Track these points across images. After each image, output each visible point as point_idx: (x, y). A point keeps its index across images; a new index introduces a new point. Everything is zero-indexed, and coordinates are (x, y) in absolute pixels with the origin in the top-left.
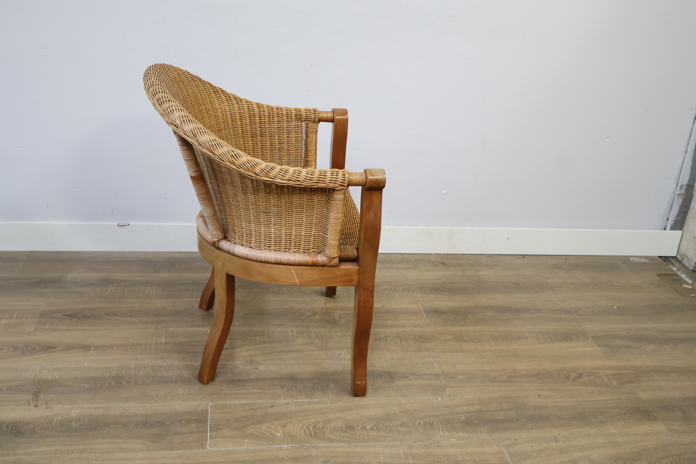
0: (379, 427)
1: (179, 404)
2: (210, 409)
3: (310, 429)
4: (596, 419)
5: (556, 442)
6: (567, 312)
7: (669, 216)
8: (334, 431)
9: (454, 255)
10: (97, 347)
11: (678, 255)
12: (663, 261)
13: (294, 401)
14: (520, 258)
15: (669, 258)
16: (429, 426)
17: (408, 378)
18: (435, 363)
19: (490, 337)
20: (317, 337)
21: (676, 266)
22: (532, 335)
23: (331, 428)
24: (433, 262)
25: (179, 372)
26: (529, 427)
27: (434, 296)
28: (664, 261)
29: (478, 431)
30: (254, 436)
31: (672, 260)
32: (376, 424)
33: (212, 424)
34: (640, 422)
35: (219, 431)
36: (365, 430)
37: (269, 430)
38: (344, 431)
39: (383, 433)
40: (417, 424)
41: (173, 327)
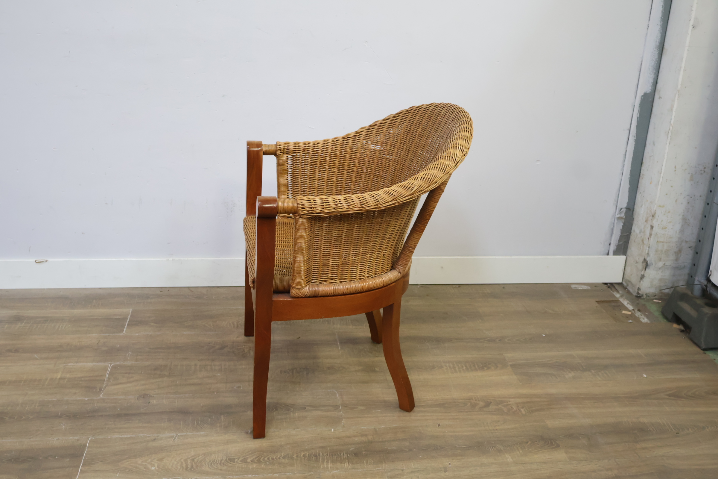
0: (261, 459)
1: (58, 439)
2: (89, 443)
3: (187, 463)
4: (494, 448)
5: (445, 472)
6: (492, 340)
7: (611, 240)
8: (212, 464)
11: (623, 281)
12: (607, 288)
13: (178, 435)
15: (614, 284)
16: (313, 457)
17: (305, 410)
18: (337, 394)
20: (220, 370)
21: (620, 292)
22: (447, 365)
23: (210, 461)
25: (66, 407)
26: (421, 457)
27: (354, 327)
28: (609, 287)
29: (365, 462)
30: (127, 471)
31: (617, 286)
32: (258, 456)
33: (87, 458)
34: (539, 451)
35: (92, 465)
36: (245, 463)
37: (144, 464)
38: (223, 464)
39: (264, 466)
40: (301, 456)
41: (73, 363)
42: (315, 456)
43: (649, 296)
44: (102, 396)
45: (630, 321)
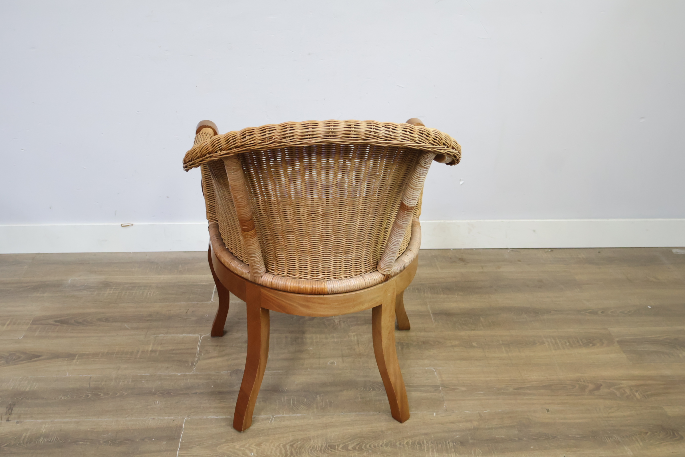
0: (362, 446)
1: (154, 419)
2: (185, 424)
3: (286, 449)
4: (610, 438)
6: (594, 312)
8: (312, 451)
9: (475, 250)
10: (82, 356)
13: (275, 416)
14: (548, 251)
16: (417, 445)
18: (435, 373)
19: (501, 343)
22: (549, 340)
23: (310, 447)
24: (451, 258)
25: (160, 383)
26: (532, 447)
27: (446, 296)
29: (473, 452)
30: (225, 456)
32: (360, 443)
33: (184, 441)
34: (661, 443)
35: (189, 449)
36: (346, 450)
37: (242, 449)
38: (324, 450)
39: (366, 454)
40: (405, 444)
41: (163, 333)
42: (419, 445)
44: (194, 371)
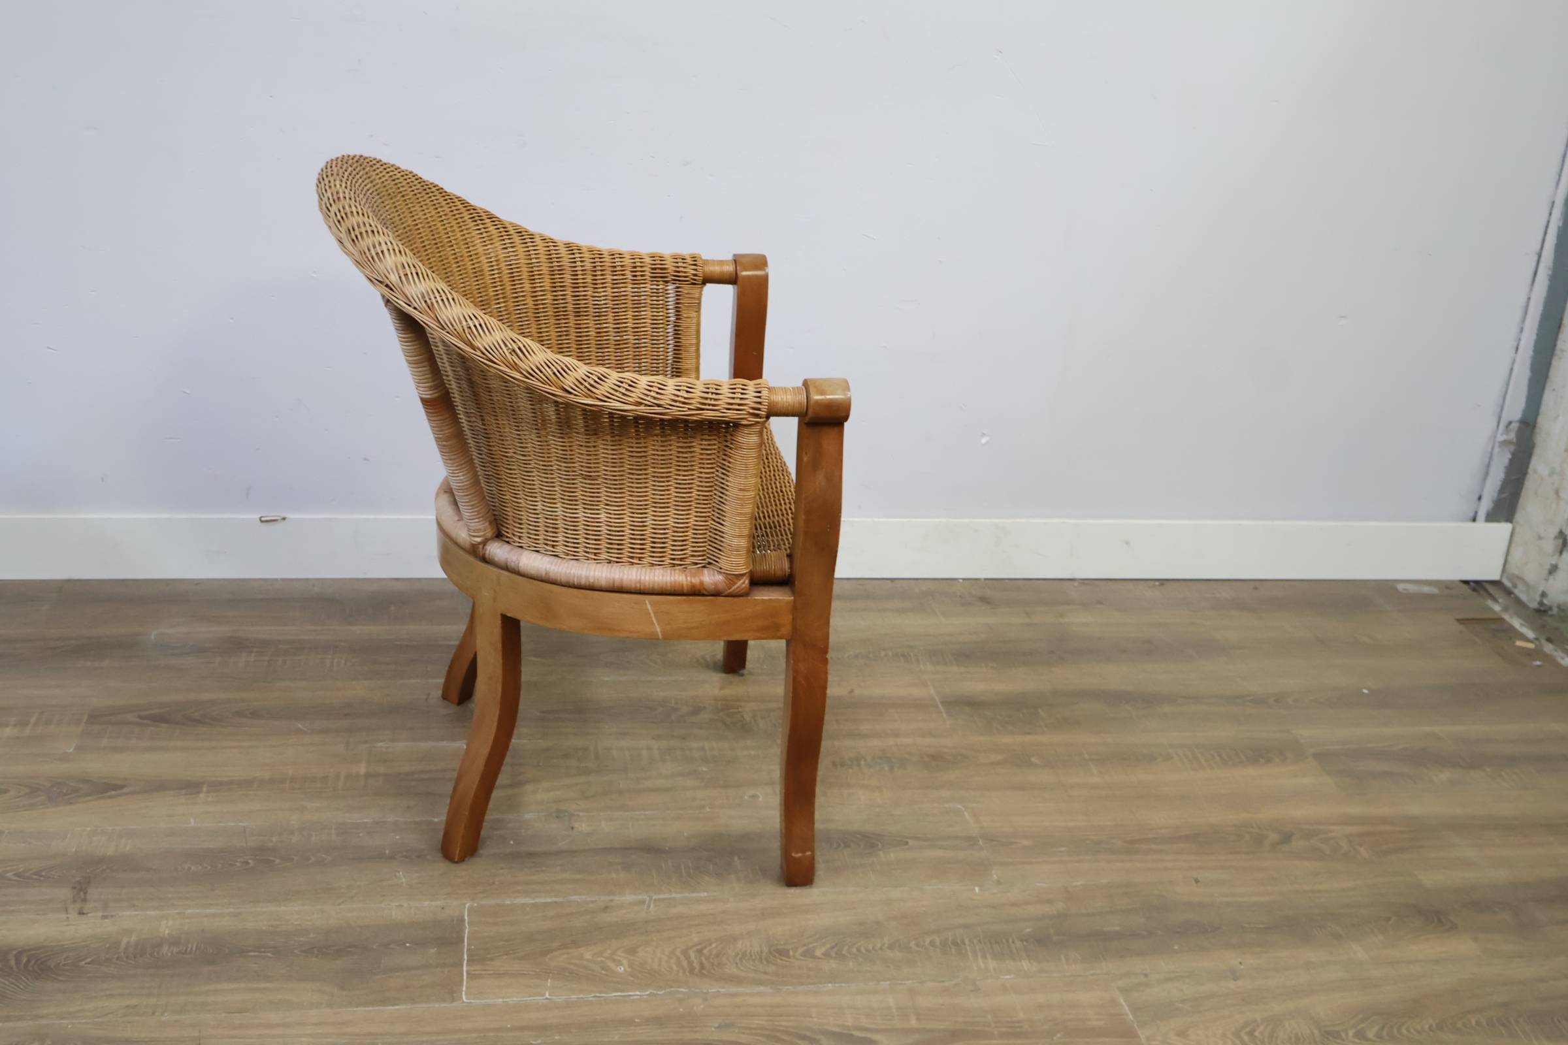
0: (842, 950)
1: (399, 906)
2: (468, 916)
3: (690, 957)
4: (1322, 929)
5: (1235, 980)
6: (1259, 701)
7: (1482, 489)
8: (744, 961)
9: (1007, 581)
10: (216, 786)
11: (1504, 576)
12: (1470, 591)
13: (654, 898)
15: (1485, 584)
16: (952, 947)
17: (907, 847)
18: (966, 814)
19: (1087, 756)
20: (705, 760)
21: (1500, 600)
22: (1181, 752)
23: (737, 954)
24: (960, 596)
25: (397, 837)
26: (1176, 947)
27: (962, 670)
28: (1474, 590)
29: (1063, 957)
30: (567, 974)
31: (1491, 589)
32: (837, 945)
33: (472, 948)
34: (1419, 936)
35: (488, 962)
36: (811, 958)
37: (599, 959)
38: (766, 960)
39: (852, 964)
40: (926, 944)
41: (384, 741)
42: (955, 946)
43: (1563, 610)
45: (1538, 663)
